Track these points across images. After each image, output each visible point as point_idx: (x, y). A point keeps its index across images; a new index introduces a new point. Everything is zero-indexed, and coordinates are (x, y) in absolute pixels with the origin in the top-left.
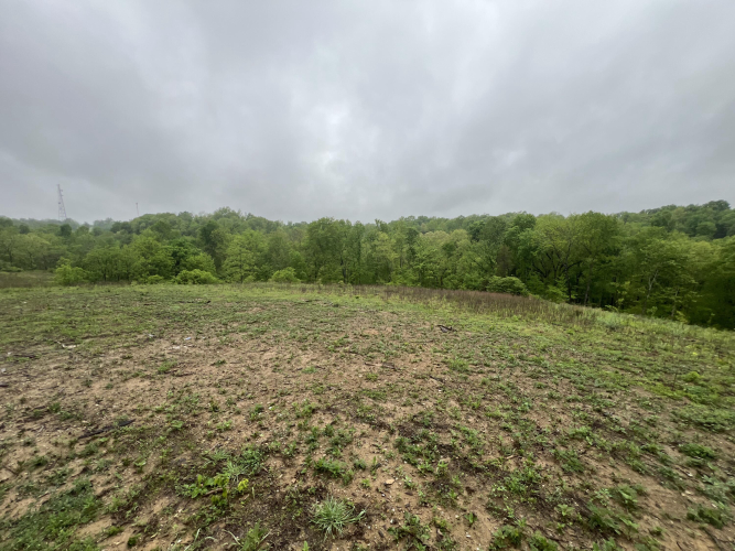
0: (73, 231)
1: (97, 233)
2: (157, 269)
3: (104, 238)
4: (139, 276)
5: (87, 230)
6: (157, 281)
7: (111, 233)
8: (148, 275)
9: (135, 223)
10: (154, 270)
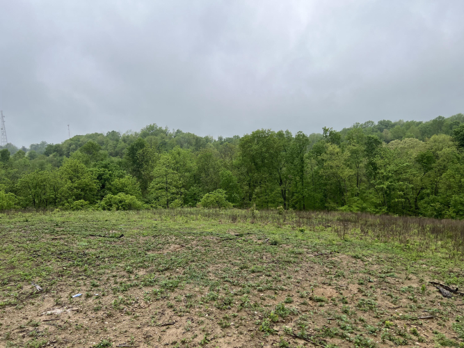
0: (11, 156)
1: (32, 157)
2: (83, 193)
3: (37, 161)
4: (65, 201)
5: (24, 154)
6: (82, 206)
7: (45, 156)
8: (74, 200)
9: (66, 145)
10: (80, 195)
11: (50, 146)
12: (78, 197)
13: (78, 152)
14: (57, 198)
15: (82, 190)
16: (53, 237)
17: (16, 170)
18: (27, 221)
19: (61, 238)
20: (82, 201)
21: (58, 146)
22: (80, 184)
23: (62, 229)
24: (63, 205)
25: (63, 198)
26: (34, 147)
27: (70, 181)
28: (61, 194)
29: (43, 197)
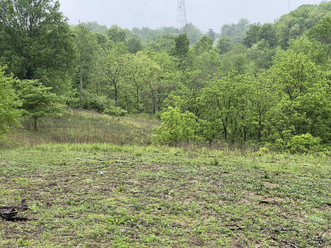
0: (191, 47)
1: (224, 48)
2: (310, 121)
3: (231, 56)
4: (277, 134)
5: (211, 42)
6: (307, 146)
7: (244, 47)
8: (293, 133)
9: (283, 25)
10: (304, 123)
11: (255, 28)
12: (300, 129)
13: (304, 40)
14: (263, 126)
15: (310, 114)
16: (260, 198)
17: (199, 71)
18: (216, 164)
19: (275, 203)
20: (308, 135)
21: (267, 28)
22: (304, 103)
23: (275, 185)
24: (273, 141)
25: (273, 129)
26: (229, 30)
27: (287, 96)
28: (269, 120)
29: (240, 123)
